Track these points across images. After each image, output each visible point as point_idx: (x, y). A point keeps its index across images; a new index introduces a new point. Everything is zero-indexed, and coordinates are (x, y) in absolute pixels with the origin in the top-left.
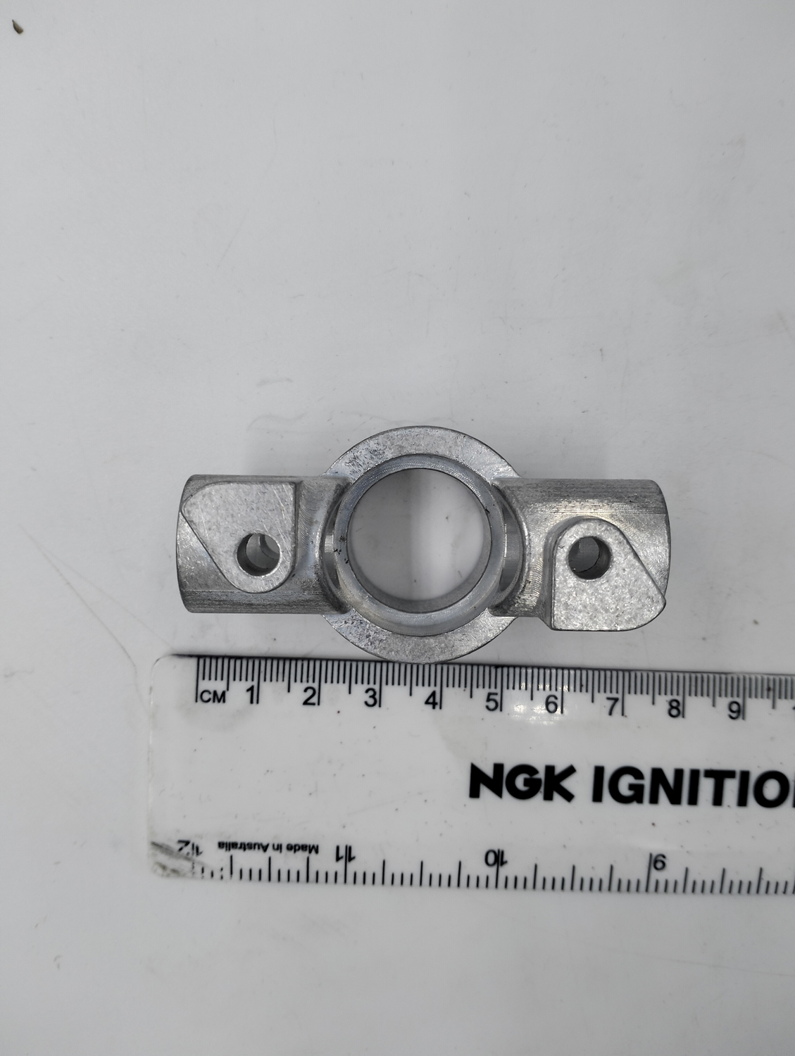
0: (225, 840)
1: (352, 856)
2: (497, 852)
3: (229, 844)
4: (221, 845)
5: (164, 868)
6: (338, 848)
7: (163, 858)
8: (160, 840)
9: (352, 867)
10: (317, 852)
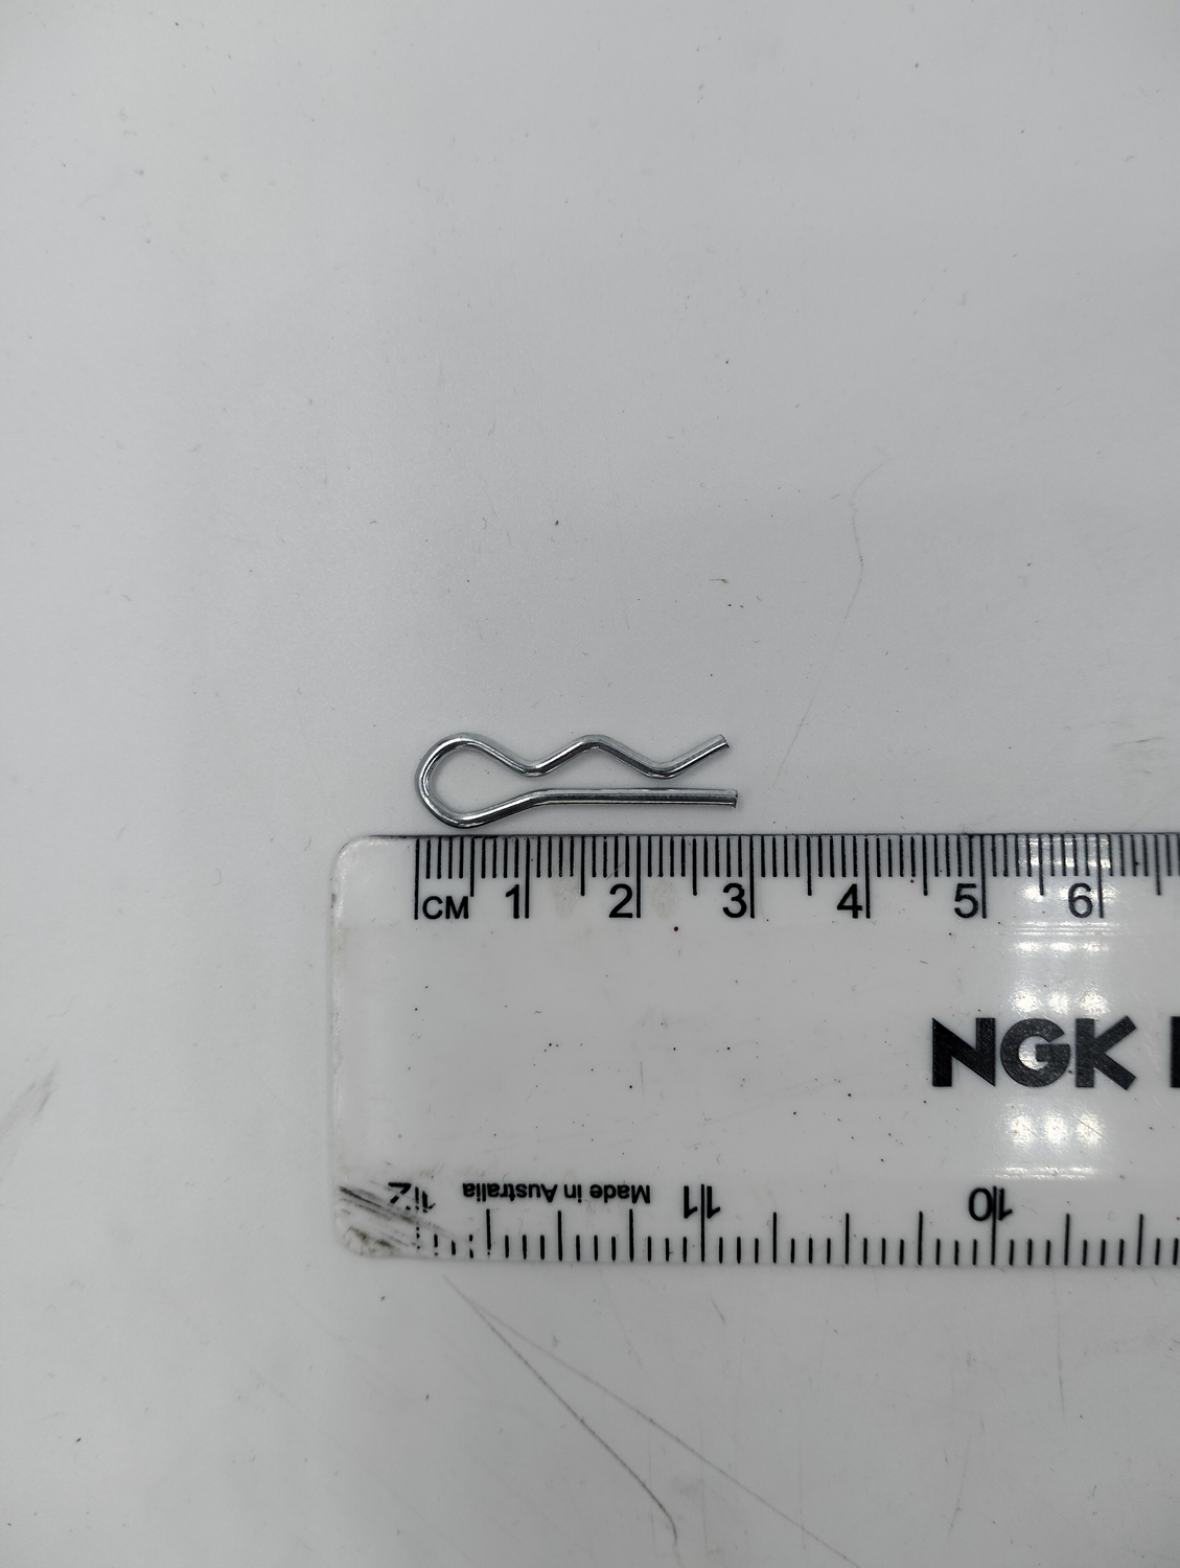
0: (475, 1180)
1: (714, 1207)
2: (991, 1191)
3: (484, 1185)
4: (469, 1190)
5: (364, 1237)
6: (686, 1189)
7: (363, 1219)
8: (356, 1182)
9: (715, 1227)
10: (647, 1200)
